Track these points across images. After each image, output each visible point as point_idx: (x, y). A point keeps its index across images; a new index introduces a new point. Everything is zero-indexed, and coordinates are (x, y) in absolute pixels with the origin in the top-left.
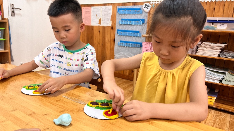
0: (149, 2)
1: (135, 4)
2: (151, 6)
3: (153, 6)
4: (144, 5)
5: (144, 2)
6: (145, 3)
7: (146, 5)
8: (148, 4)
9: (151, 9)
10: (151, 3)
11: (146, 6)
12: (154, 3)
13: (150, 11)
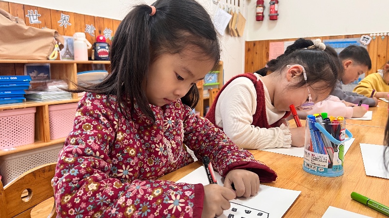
0: (369, 35)
1: (348, 37)
2: (371, 39)
3: (374, 38)
4: (362, 37)
5: (361, 35)
6: (364, 36)
7: (364, 37)
8: (366, 36)
9: (371, 41)
10: (371, 35)
11: (365, 39)
12: (375, 35)
13: (369, 44)
